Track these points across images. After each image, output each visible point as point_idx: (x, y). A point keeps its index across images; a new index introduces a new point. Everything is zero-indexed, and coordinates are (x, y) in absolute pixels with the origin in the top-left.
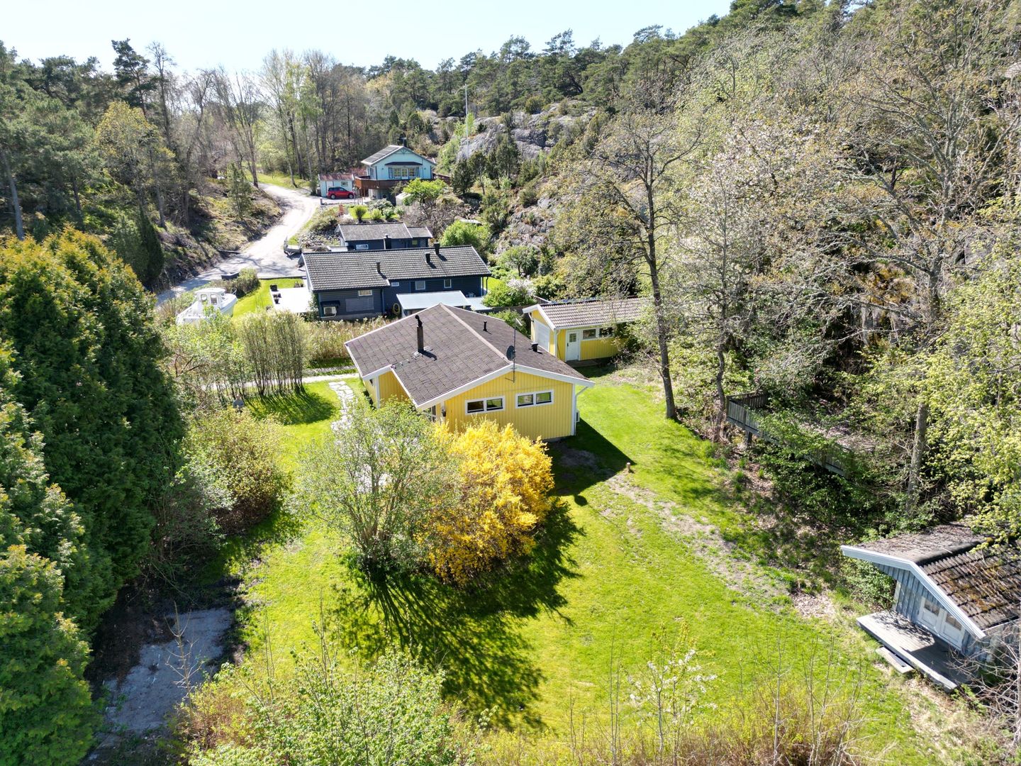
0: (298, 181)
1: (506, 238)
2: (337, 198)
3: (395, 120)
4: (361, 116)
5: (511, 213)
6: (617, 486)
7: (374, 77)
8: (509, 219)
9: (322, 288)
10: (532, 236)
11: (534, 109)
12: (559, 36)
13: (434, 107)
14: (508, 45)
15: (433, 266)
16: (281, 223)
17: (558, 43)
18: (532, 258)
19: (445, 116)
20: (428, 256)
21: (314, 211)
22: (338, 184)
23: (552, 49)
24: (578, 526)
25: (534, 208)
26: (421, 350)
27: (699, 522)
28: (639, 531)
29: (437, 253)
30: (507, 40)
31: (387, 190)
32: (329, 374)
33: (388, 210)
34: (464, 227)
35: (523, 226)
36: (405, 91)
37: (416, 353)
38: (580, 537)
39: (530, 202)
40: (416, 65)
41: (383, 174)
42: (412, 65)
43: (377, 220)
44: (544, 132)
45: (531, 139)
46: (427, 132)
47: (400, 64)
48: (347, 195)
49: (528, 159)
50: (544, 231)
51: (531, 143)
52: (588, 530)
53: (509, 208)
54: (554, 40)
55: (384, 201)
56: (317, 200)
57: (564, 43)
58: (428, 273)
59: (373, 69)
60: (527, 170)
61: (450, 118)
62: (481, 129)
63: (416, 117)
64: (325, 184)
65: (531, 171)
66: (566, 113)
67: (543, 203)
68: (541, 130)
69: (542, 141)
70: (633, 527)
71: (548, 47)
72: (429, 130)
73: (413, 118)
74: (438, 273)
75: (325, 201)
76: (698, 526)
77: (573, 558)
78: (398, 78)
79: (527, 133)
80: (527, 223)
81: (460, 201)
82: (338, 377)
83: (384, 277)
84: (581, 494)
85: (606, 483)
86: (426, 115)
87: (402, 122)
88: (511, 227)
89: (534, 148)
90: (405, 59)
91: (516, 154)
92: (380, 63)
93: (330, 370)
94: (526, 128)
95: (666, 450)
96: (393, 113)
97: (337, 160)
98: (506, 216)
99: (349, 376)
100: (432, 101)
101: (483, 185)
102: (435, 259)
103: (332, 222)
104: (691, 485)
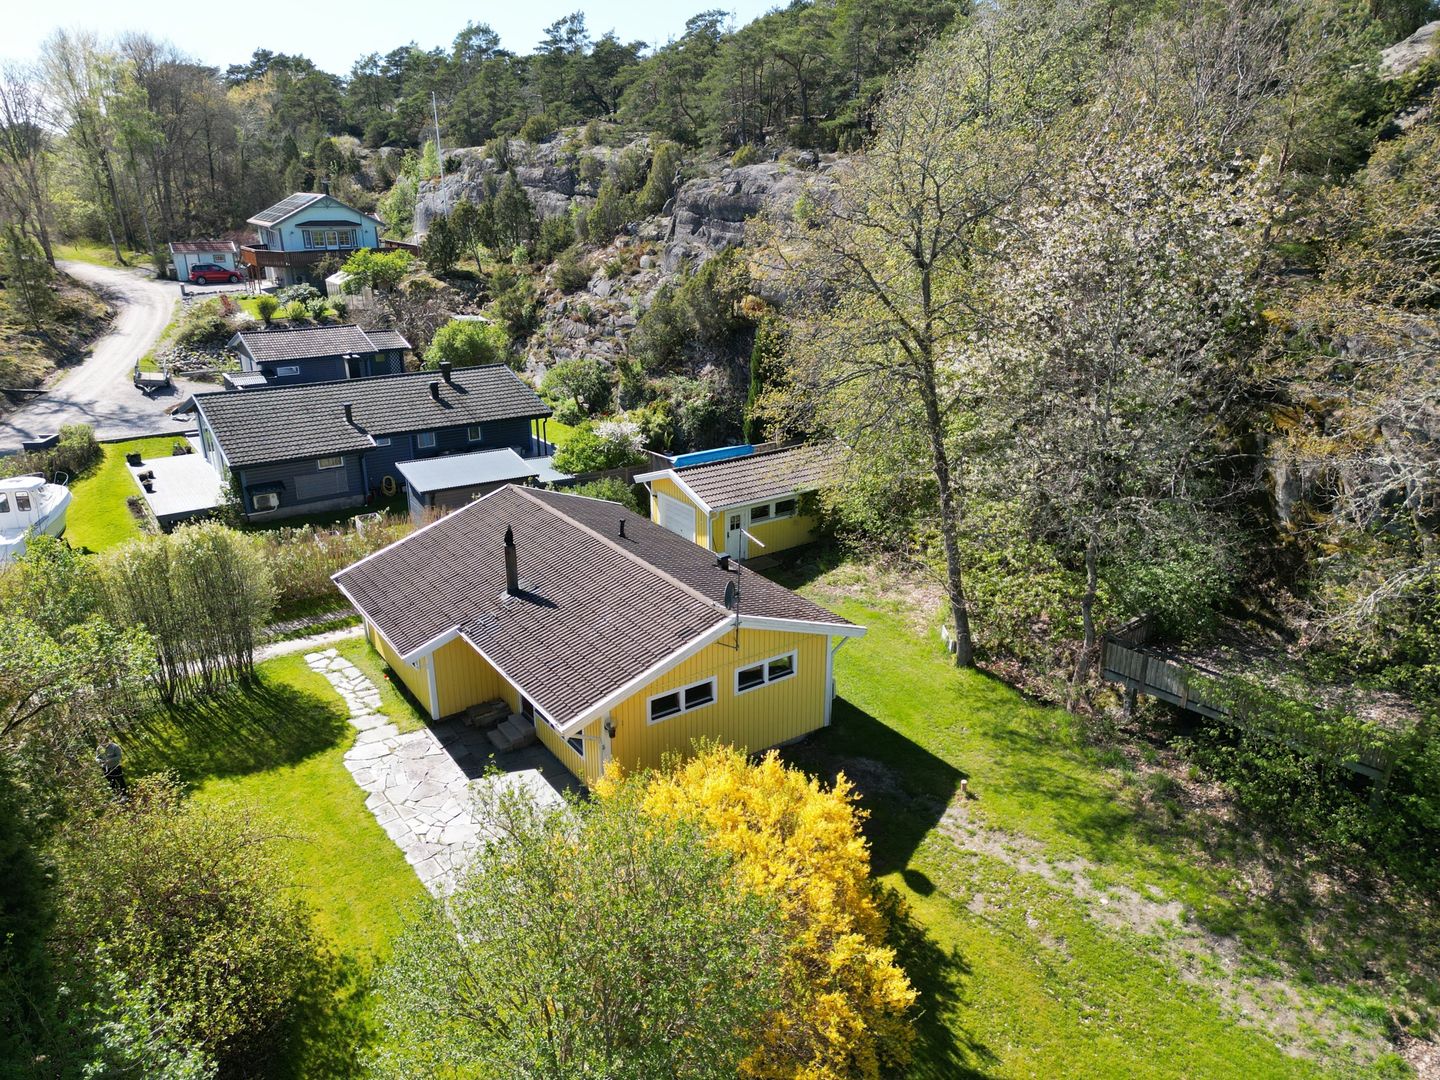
0: (126, 255)
1: (540, 345)
2: (208, 282)
3: (292, 151)
4: (229, 144)
5: (541, 303)
6: (965, 837)
7: (238, 83)
8: (541, 313)
9: (247, 460)
10: (592, 342)
11: (541, 135)
12: (564, 21)
13: (355, 131)
14: (467, 35)
15: (447, 406)
16: (114, 331)
17: (563, 32)
18: (599, 378)
19: (376, 146)
20: (434, 388)
21: (172, 308)
22: (208, 259)
23: (555, 41)
24: (947, 949)
25: (584, 297)
26: (514, 591)
27: (1150, 899)
28: (1059, 939)
29: (448, 379)
30: (463, 27)
31: (305, 269)
32: (298, 635)
33: (316, 303)
34: (469, 330)
35: (570, 326)
36: (300, 105)
37: (505, 596)
38: (964, 978)
39: (576, 283)
40: (309, 65)
41: (293, 241)
42: (302, 65)
43: (299, 322)
44: (570, 173)
45: (547, 183)
46: (352, 171)
47: (282, 63)
48: (228, 278)
49: (547, 215)
50: (612, 334)
51: (548, 189)
52: (969, 955)
53: (536, 296)
54: (557, 26)
55: (305, 288)
56: (174, 289)
57: (575, 32)
58: (440, 419)
59: (233, 70)
60: (551, 233)
61: (385, 151)
62: (452, 166)
63: (330, 146)
64: (185, 260)
65: (560, 234)
66: (597, 142)
67: (601, 285)
68: (564, 168)
69: (568, 185)
70: (1043, 933)
71: (548, 38)
72: (355, 168)
73: (323, 149)
74: (459, 417)
75: (189, 288)
76: (1152, 907)
77: (976, 1040)
78: (283, 85)
79: (538, 173)
80: (578, 320)
81: (441, 284)
82: (319, 640)
83: (363, 432)
84: (911, 865)
85: (939, 831)
86: (346, 143)
87: (305, 154)
88: (547, 327)
89: (554, 198)
90: (289, 54)
91: (527, 206)
92: (246, 60)
93: (296, 625)
94: (533, 165)
95: (996, 737)
96: (288, 139)
97: (195, 218)
98: (534, 309)
99: (339, 635)
100: (349, 122)
101: (478, 259)
102: (445, 392)
103: (216, 326)
104: (1086, 810)
